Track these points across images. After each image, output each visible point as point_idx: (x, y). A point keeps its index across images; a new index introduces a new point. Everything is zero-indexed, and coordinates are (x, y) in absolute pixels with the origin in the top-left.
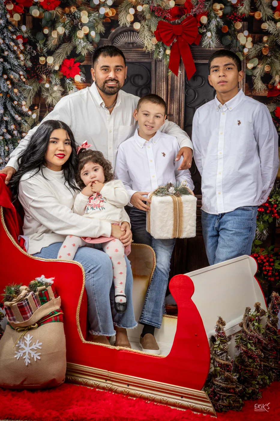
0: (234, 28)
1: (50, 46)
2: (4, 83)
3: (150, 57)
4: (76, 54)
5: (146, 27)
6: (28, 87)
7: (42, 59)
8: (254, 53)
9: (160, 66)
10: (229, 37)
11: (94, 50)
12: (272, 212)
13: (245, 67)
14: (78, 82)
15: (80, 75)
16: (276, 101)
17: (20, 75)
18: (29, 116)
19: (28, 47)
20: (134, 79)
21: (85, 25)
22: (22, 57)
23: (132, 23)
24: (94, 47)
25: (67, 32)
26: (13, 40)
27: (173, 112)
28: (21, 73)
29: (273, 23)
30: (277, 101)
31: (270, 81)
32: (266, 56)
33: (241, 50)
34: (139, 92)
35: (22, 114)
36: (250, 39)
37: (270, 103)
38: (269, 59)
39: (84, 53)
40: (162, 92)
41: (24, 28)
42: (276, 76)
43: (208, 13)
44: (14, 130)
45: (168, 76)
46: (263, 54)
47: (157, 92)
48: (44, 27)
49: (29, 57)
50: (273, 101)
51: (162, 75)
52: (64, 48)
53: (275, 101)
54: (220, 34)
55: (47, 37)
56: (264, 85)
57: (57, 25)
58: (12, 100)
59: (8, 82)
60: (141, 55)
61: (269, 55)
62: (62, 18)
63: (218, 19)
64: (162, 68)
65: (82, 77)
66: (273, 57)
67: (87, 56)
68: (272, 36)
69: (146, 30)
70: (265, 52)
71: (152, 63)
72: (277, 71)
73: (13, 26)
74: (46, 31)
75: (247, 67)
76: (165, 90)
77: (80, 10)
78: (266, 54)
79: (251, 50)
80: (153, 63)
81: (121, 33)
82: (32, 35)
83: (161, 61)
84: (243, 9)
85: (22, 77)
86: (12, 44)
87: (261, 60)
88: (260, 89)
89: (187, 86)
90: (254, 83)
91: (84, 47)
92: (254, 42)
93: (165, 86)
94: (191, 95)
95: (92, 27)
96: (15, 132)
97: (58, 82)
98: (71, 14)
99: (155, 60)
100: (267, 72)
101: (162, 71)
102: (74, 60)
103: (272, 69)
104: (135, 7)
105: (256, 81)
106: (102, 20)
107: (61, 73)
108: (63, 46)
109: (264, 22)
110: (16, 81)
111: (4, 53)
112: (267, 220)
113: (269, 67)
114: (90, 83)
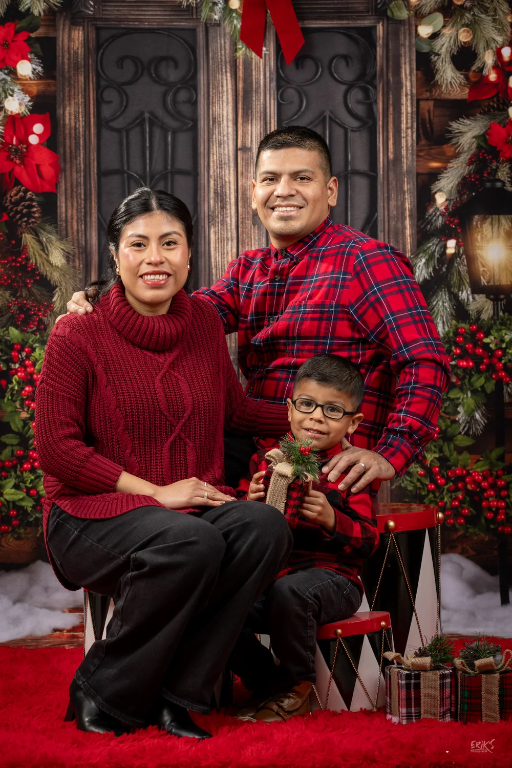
3: (192, 15)
4: (20, 12)
8: (432, 1)
9: (217, 37)
11: (61, 3)
12: (491, 368)
13: (414, 35)
14: (25, 76)
15: (29, 60)
16: (489, 111)
20: (156, 69)
27: (252, 141)
30: (492, 110)
31: (473, 65)
32: (462, 6)
34: (169, 97)
37: (474, 115)
38: (467, 15)
39: (39, 9)
40: (225, 98)
42: (487, 53)
45: (236, 60)
46: (454, 4)
47: (213, 97)
50: (483, 109)
51: (223, 58)
53: (486, 109)
56: (458, 75)
60: (172, 13)
61: (468, 4)
64: (223, 42)
65: (34, 66)
66: (476, 10)
67: (45, 15)
71: (198, 29)
72: (487, 41)
75: (419, 35)
76: (230, 91)
78: (459, 3)
80: (201, 29)
83: (220, 23)
87: (450, 18)
88: (451, 82)
89: (281, 82)
90: (437, 70)
93: (229, 82)
94: (292, 102)
99: (206, 24)
100: (465, 43)
101: (221, 46)
102: (15, 26)
103: (476, 35)
105: (439, 65)
112: (482, 387)
113: (468, 32)
114: (54, 78)
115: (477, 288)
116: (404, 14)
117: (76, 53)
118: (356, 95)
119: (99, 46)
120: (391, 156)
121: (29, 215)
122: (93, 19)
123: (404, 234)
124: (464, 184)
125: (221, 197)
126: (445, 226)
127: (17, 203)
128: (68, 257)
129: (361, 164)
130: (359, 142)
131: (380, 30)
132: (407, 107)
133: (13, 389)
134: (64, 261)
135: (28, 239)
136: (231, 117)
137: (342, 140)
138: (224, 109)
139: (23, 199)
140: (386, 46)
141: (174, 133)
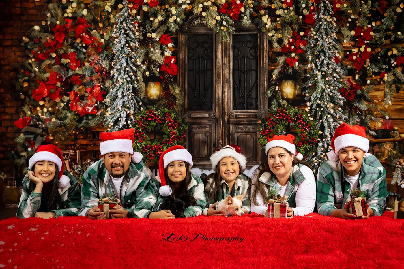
0: (260, 13)
1: (153, 27)
2: (127, 48)
3: (212, 31)
4: (169, 31)
5: (209, 14)
6: (141, 51)
7: (149, 34)
8: (272, 27)
9: (218, 36)
10: (257, 19)
11: (179, 29)
12: (287, 119)
14: (170, 47)
15: (171, 43)
17: (136, 44)
18: (141, 67)
19: (141, 28)
20: (203, 44)
21: (174, 15)
22: (137, 34)
23: (201, 12)
24: (179, 27)
25: (163, 19)
26: (132, 24)
27: (226, 62)
28: (137, 43)
29: (282, 10)
30: (287, 54)
31: (282, 43)
32: (279, 29)
33: (265, 25)
34: (206, 51)
35: (137, 66)
36: (269, 20)
37: (283, 56)
38: (281, 31)
39: (174, 30)
40: (220, 51)
41: (138, 17)
42: (286, 40)
43: (245, 6)
44: (132, 75)
45: (223, 42)
46: (277, 28)
47: (217, 51)
48: (150, 17)
49: (141, 33)
50: (285, 54)
51: (219, 41)
52: (162, 28)
54: (252, 17)
55: (152, 22)
56: (279, 46)
57: (158, 16)
58: (131, 58)
59: (129, 48)
60: (207, 31)
61: (281, 28)
62: (160, 11)
63: (250, 9)
66: (283, 29)
67: (175, 32)
68: (282, 18)
69: (209, 16)
70: (279, 27)
71: (213, 34)
72: (286, 37)
73: (132, 16)
74: (151, 19)
75: (268, 36)
77: (171, 7)
79: (270, 26)
81: (194, 18)
82: (143, 21)
83: (218, 33)
84: (265, 3)
85: (137, 45)
86: (131, 26)
87: (276, 31)
88: (277, 47)
89: (234, 47)
91: (173, 28)
92: (271, 21)
93: (221, 47)
94: (236, 52)
95: (178, 16)
96: (133, 77)
97: (158, 47)
98: (166, 9)
99: (215, 33)
100: (280, 38)
101: (219, 39)
102: (168, 35)
103: (283, 36)
104: (202, 3)
105: (274, 43)
106: (184, 12)
107: (160, 42)
108: (161, 27)
109: (277, 10)
110: (134, 47)
111: (126, 31)
112: (285, 124)
113: (281, 35)
114: (177, 47)
115: (283, 99)
116: (265, 31)
117: (183, 41)
118: (253, 50)
119: (188, 39)
120: (261, 66)
121: (171, 81)
122: (187, 32)
123: (265, 85)
124: (280, 73)
125: (218, 76)
126: (275, 83)
127: (167, 78)
128: (180, 91)
129: (254, 68)
130: (253, 62)
131: (259, 34)
132: (265, 54)
133: (166, 124)
134: (179, 92)
135: (170, 87)
136: (221, 56)
137: (249, 62)
138: (220, 54)
139: (169, 77)
140: (260, 38)
141: (207, 60)
